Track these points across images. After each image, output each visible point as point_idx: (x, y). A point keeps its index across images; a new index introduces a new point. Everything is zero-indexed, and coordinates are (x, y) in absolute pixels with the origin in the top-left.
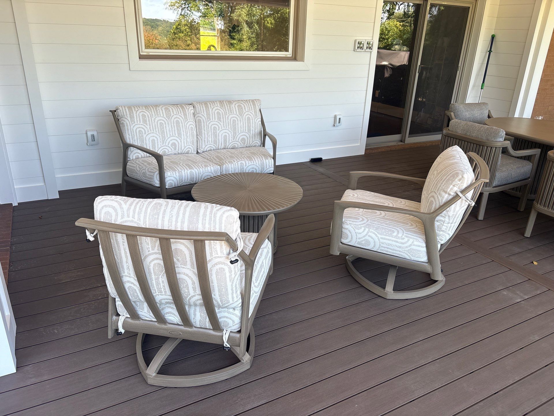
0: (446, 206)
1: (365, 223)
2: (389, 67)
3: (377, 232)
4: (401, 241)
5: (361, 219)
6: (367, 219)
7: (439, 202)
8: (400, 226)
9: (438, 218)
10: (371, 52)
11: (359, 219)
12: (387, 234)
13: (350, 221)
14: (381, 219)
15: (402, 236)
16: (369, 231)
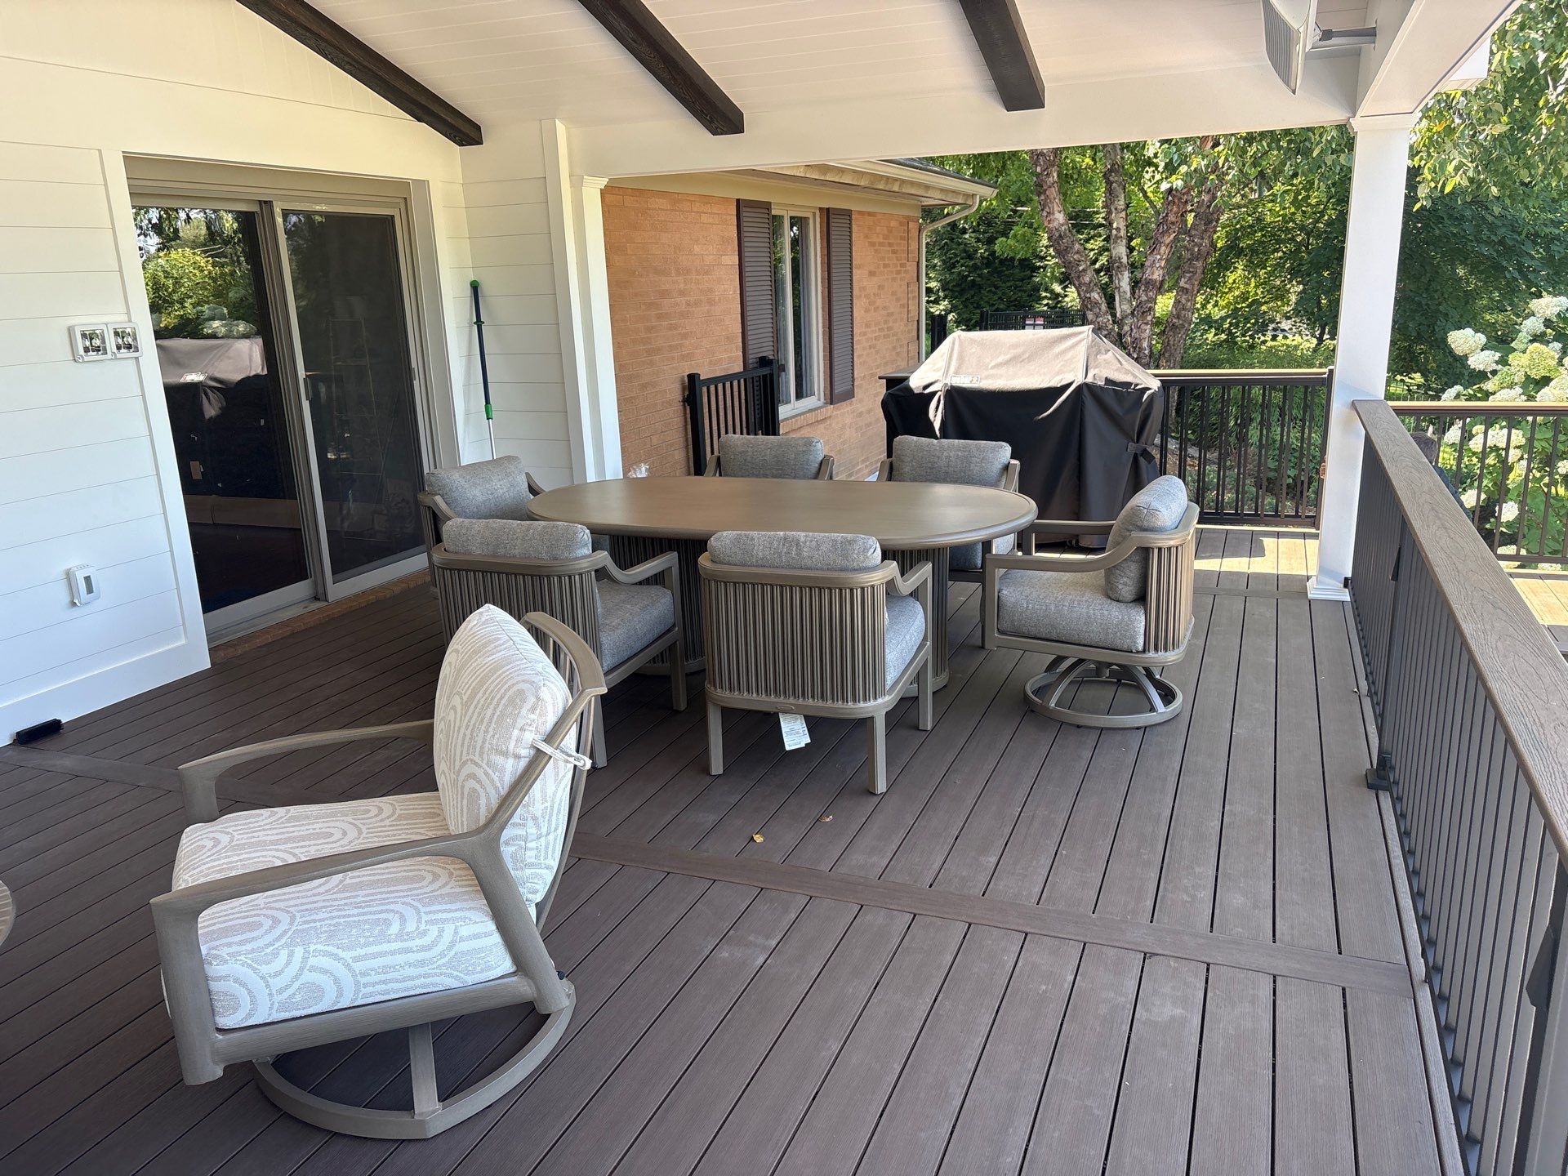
0: (518, 795)
1: (286, 932)
2: (210, 387)
3: (333, 945)
4: (419, 942)
5: (268, 923)
6: (288, 912)
7: (496, 788)
8: (400, 897)
9: (507, 833)
10: (137, 358)
11: (260, 925)
12: (371, 939)
13: (229, 945)
14: (334, 896)
15: (417, 928)
16: (307, 955)
